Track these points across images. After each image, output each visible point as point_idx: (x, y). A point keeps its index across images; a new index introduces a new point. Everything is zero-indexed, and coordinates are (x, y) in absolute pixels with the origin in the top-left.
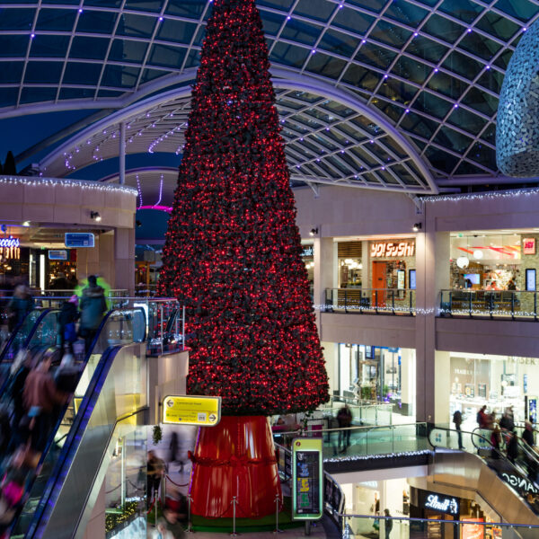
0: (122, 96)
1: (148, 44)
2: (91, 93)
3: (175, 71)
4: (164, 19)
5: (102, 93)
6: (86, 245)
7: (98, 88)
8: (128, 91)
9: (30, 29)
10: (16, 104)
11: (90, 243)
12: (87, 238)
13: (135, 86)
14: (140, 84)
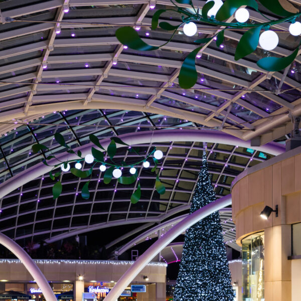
0: (159, 216)
1: (172, 192)
2: (144, 215)
3: (185, 204)
4: (179, 181)
5: (149, 215)
6: (141, 291)
7: (147, 212)
8: (162, 213)
9: (114, 187)
10: (106, 221)
11: (143, 290)
12: (142, 287)
13: (165, 211)
14: (168, 210)
